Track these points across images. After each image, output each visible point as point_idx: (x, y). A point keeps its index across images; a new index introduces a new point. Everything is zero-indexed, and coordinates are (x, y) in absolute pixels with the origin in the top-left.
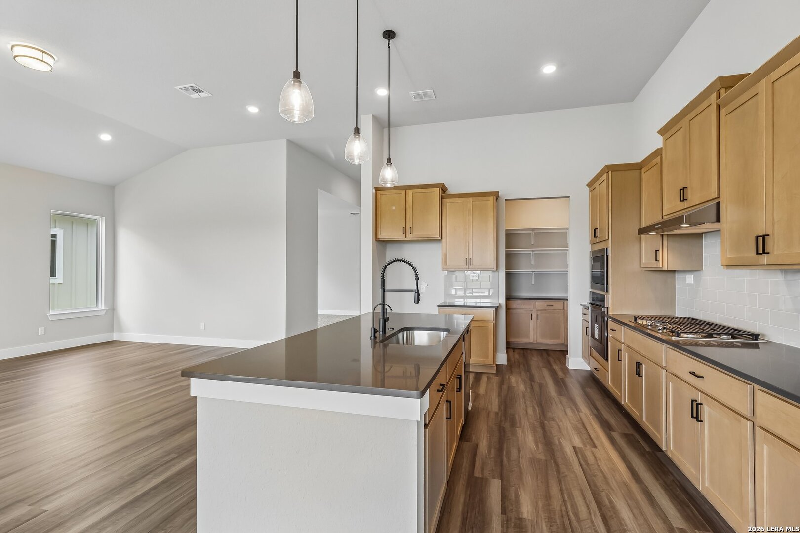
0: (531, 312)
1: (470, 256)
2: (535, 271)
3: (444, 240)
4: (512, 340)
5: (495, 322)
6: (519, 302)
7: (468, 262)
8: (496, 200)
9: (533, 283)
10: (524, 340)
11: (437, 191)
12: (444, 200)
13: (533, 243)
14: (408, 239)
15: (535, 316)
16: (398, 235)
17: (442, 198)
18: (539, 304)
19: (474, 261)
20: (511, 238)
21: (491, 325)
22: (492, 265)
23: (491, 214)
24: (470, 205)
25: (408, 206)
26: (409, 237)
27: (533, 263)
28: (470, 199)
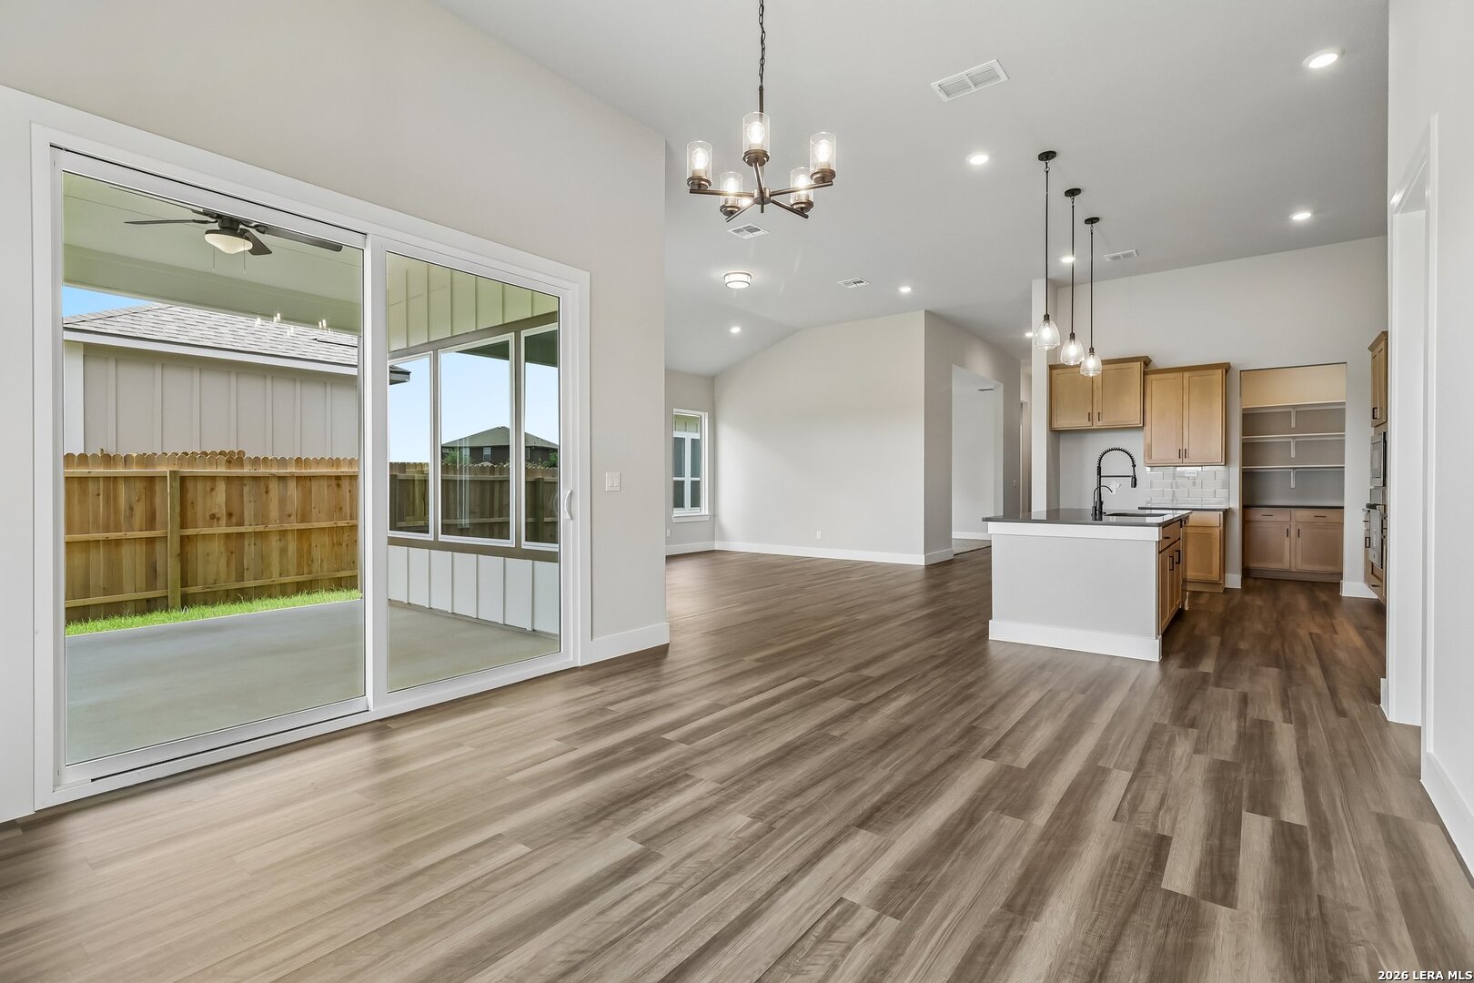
0: (1287, 526)
1: (1185, 447)
2: (1296, 468)
3: (1147, 428)
4: (1254, 565)
5: (1222, 528)
6: (1266, 511)
7: (1183, 454)
8: (1226, 372)
9: (1293, 486)
10: (1274, 566)
11: (1137, 366)
12: (1148, 376)
13: (1293, 425)
14: (1095, 427)
15: (1293, 533)
16: (1083, 423)
17: (1145, 374)
18: (1300, 514)
19: (1192, 453)
20: (1252, 420)
21: (1217, 532)
22: (1219, 456)
23: (1218, 391)
24: (1186, 382)
25: (1095, 387)
26: (1097, 424)
27: (1293, 455)
28: (1187, 375)
